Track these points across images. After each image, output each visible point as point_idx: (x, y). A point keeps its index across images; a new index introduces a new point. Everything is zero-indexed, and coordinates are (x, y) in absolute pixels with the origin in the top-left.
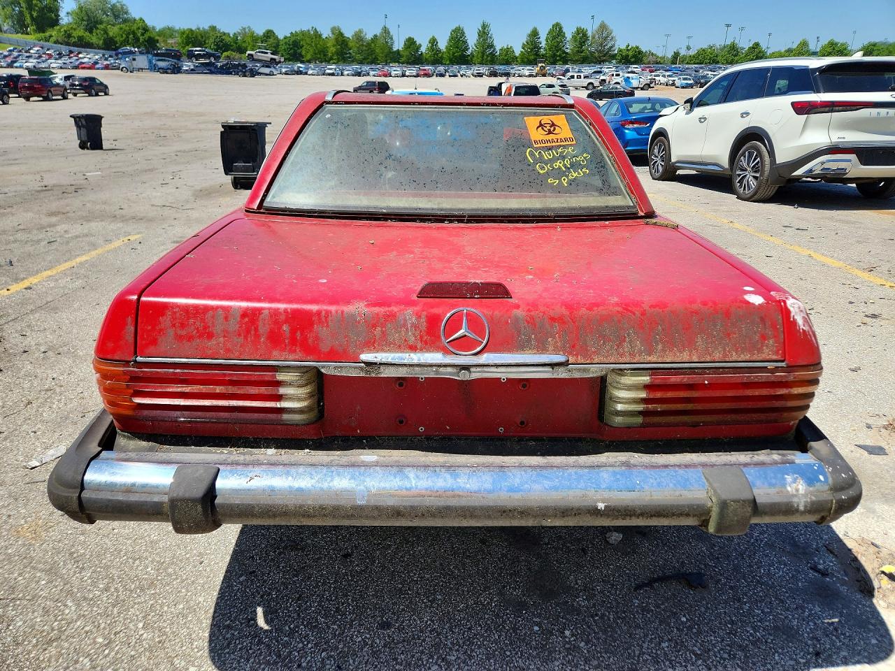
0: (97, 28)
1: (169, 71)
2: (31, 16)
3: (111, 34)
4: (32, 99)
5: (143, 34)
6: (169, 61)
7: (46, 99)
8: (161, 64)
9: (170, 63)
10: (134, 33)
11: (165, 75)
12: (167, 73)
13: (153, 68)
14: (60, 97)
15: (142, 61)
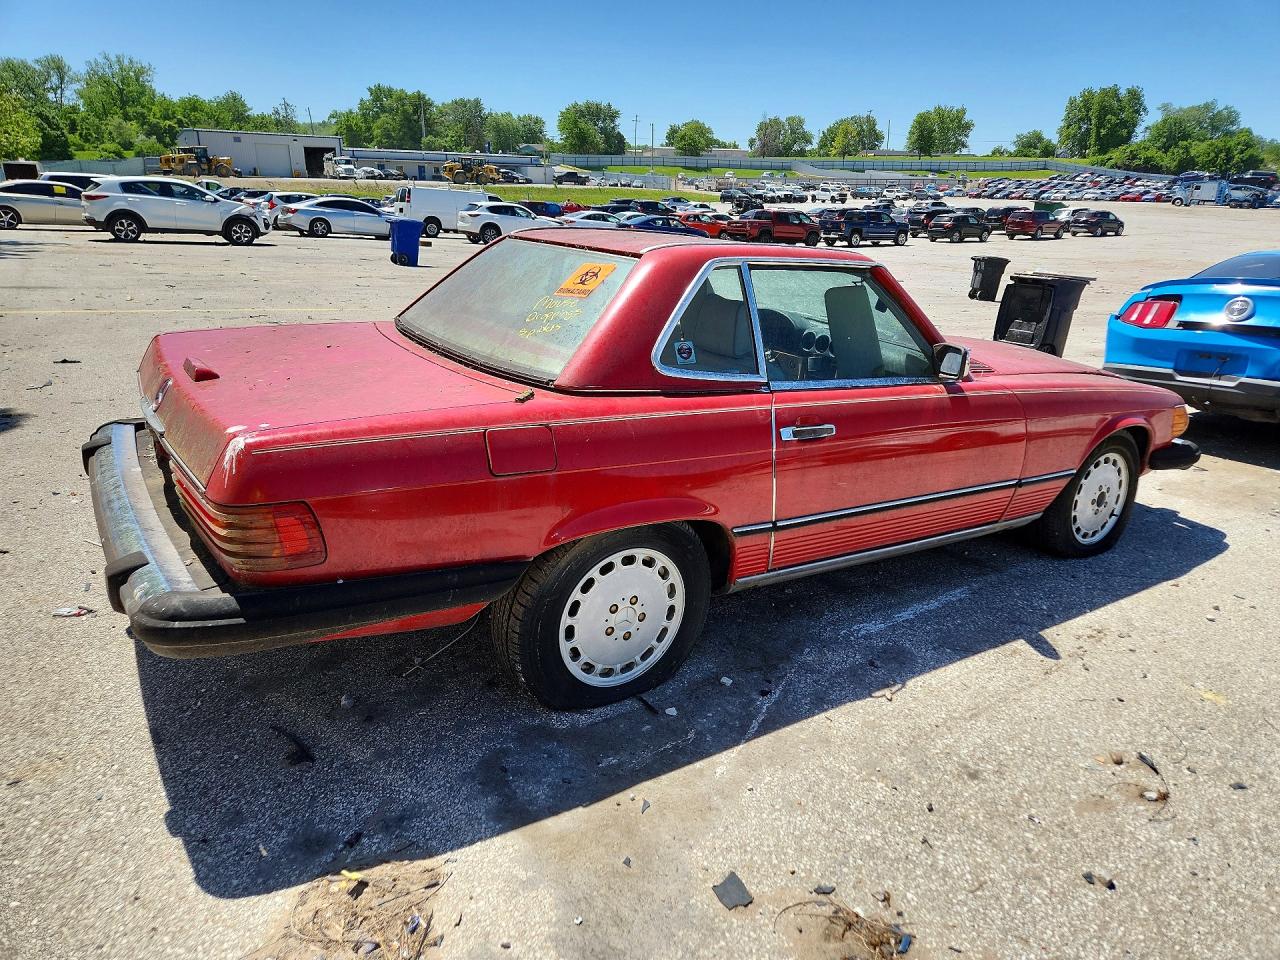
0: (1177, 146)
1: (1246, 204)
2: (1098, 133)
3: (1193, 153)
4: (1017, 237)
5: (1242, 152)
6: (1251, 189)
7: (1034, 238)
8: (1238, 194)
9: (1253, 192)
10: (1229, 151)
11: (1238, 210)
12: (1241, 207)
13: (1223, 200)
14: (1052, 236)
15: (1209, 189)
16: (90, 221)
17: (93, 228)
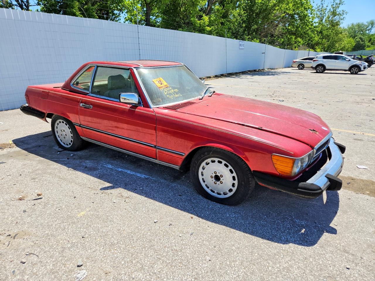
16: (312, 67)
17: (312, 69)
